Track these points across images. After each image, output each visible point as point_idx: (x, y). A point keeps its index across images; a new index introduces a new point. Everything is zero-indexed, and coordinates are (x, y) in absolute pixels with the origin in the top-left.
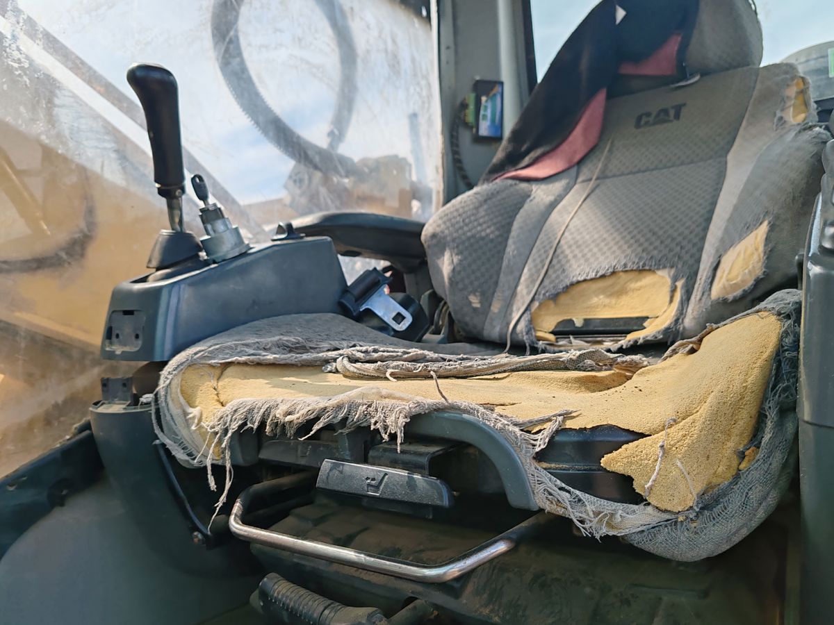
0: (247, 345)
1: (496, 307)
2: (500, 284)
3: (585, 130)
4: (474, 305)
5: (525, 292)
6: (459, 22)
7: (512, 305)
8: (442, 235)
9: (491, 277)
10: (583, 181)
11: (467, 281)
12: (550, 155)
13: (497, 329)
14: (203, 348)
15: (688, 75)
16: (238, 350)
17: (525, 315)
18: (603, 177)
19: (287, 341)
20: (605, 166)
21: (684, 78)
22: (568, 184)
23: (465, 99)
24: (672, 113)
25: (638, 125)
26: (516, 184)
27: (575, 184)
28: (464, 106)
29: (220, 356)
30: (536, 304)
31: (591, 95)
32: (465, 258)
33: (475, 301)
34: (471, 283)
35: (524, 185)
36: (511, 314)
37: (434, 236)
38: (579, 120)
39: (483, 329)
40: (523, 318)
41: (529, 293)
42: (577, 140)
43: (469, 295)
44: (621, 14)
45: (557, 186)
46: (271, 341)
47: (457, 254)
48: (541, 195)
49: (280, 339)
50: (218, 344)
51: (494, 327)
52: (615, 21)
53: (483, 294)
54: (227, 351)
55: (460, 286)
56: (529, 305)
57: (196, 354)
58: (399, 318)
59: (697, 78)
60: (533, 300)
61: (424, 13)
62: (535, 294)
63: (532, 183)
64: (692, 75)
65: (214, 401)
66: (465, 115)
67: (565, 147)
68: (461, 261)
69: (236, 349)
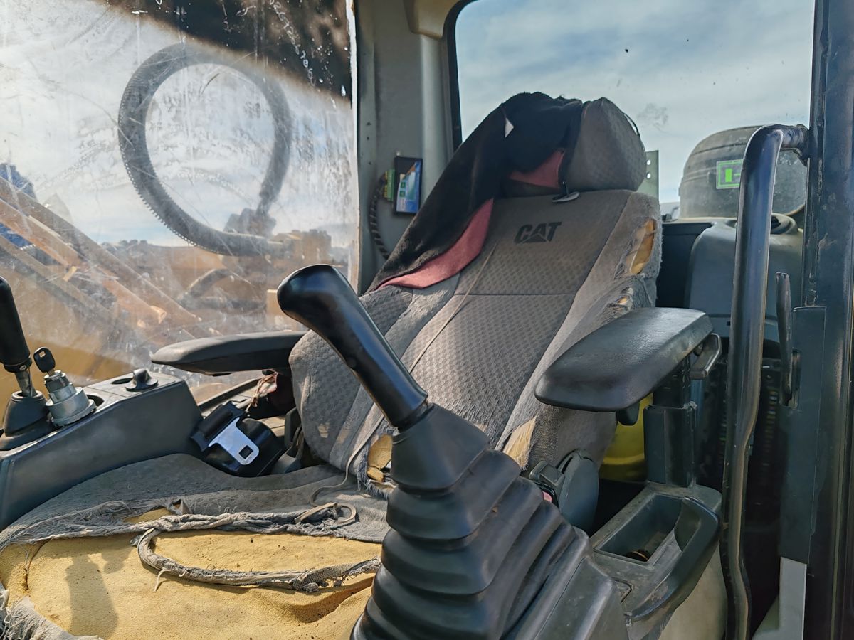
0: (68, 519)
1: (341, 439)
2: (352, 412)
3: (470, 240)
4: (322, 436)
5: (370, 423)
6: (383, 97)
7: (358, 435)
8: (306, 360)
9: (344, 405)
10: (460, 294)
11: (319, 411)
12: (437, 260)
13: (340, 459)
14: (23, 526)
15: (567, 191)
16: (58, 525)
17: (364, 449)
18: (475, 293)
19: (110, 507)
20: (481, 280)
21: (564, 195)
22: (445, 295)
23: (384, 175)
24: (548, 230)
25: (517, 240)
26: (398, 292)
27: (453, 295)
28: (383, 182)
29: (39, 534)
30: (377, 438)
31: (479, 205)
32: (322, 386)
33: (323, 432)
34: (323, 413)
35: (405, 294)
36: (353, 446)
37: (298, 360)
38: (467, 227)
39: (329, 457)
40: (361, 453)
41: (373, 425)
42: (463, 249)
43: (319, 425)
44: (509, 127)
45: (434, 298)
46: (93, 511)
47: (316, 381)
48: (418, 306)
49: (104, 506)
50: (39, 521)
51: (338, 457)
52: (504, 135)
53: (333, 423)
54: (47, 527)
55: (312, 416)
56: (370, 438)
57: (16, 533)
58: (246, 452)
59: (576, 196)
60: (375, 433)
61: (344, 92)
62: (378, 428)
63: (414, 291)
64: (572, 191)
65: (20, 586)
66: (384, 191)
67: (451, 254)
68: (317, 389)
69: (56, 524)
